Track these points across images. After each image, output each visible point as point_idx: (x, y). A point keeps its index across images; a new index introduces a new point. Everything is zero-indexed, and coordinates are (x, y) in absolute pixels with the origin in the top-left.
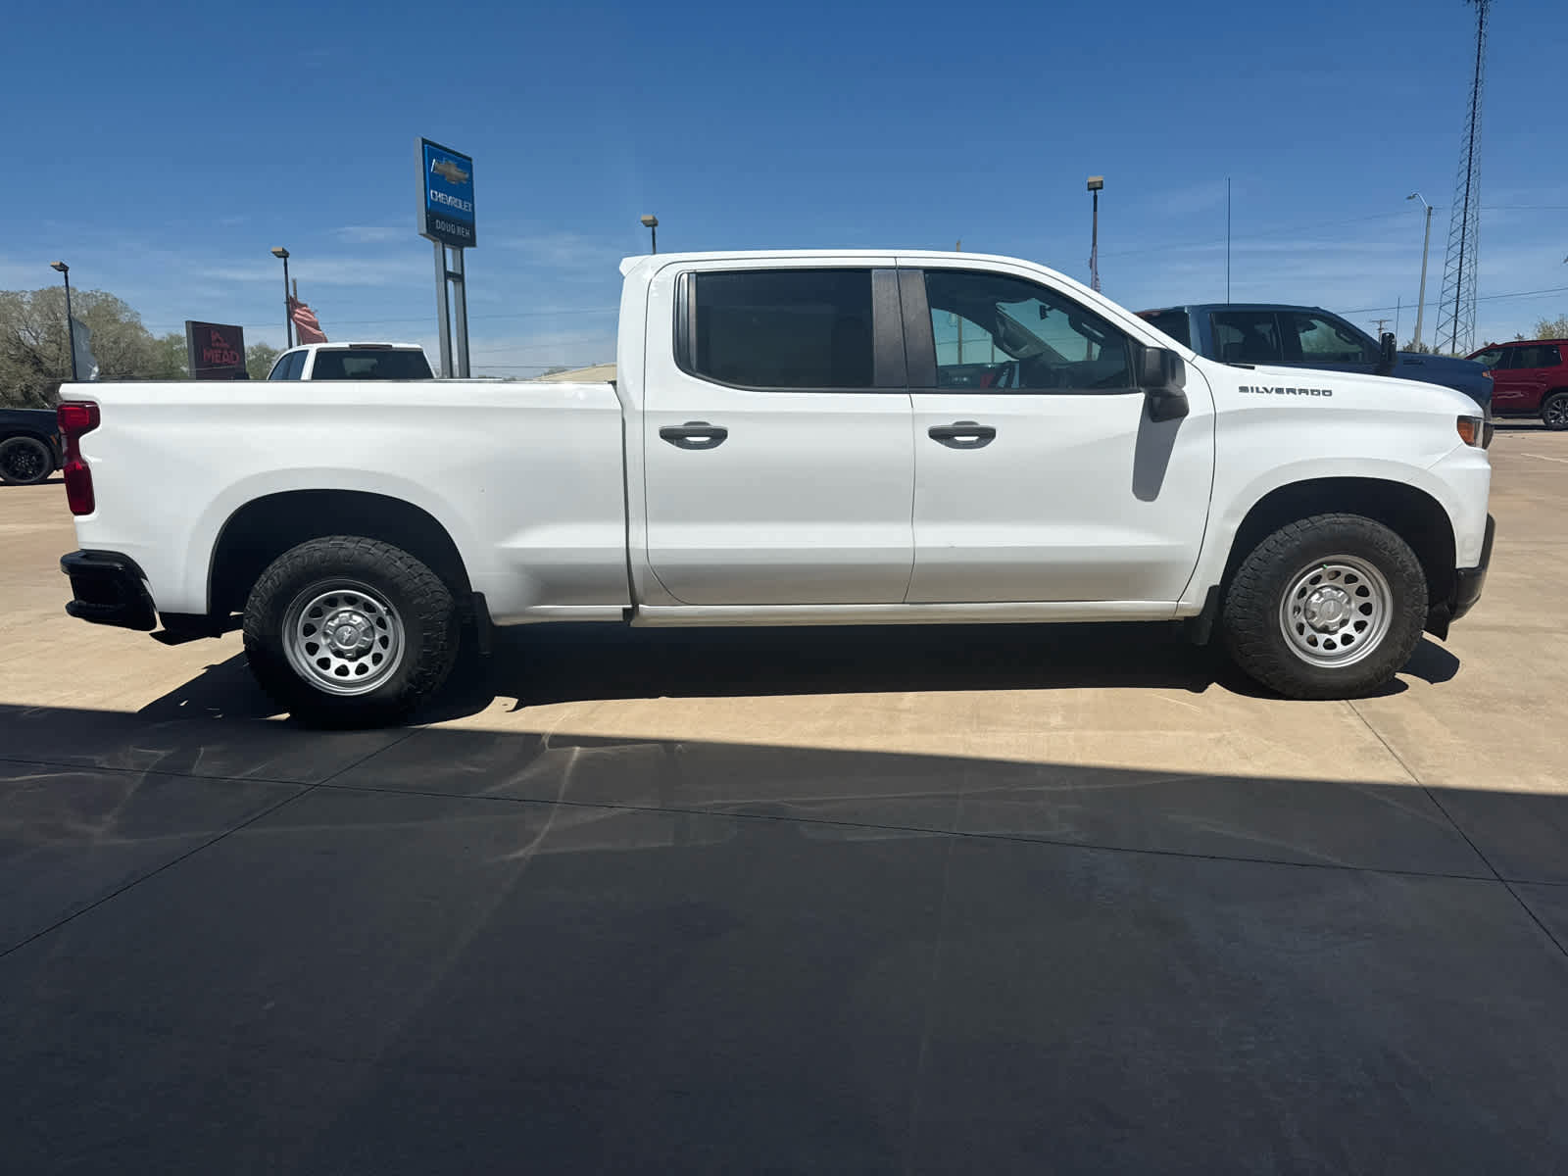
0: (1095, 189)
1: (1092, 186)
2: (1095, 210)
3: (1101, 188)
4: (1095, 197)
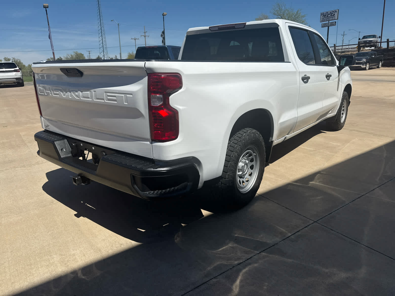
0: (46, 8)
1: (45, 7)
2: (47, 14)
3: (48, 8)
4: (46, 10)
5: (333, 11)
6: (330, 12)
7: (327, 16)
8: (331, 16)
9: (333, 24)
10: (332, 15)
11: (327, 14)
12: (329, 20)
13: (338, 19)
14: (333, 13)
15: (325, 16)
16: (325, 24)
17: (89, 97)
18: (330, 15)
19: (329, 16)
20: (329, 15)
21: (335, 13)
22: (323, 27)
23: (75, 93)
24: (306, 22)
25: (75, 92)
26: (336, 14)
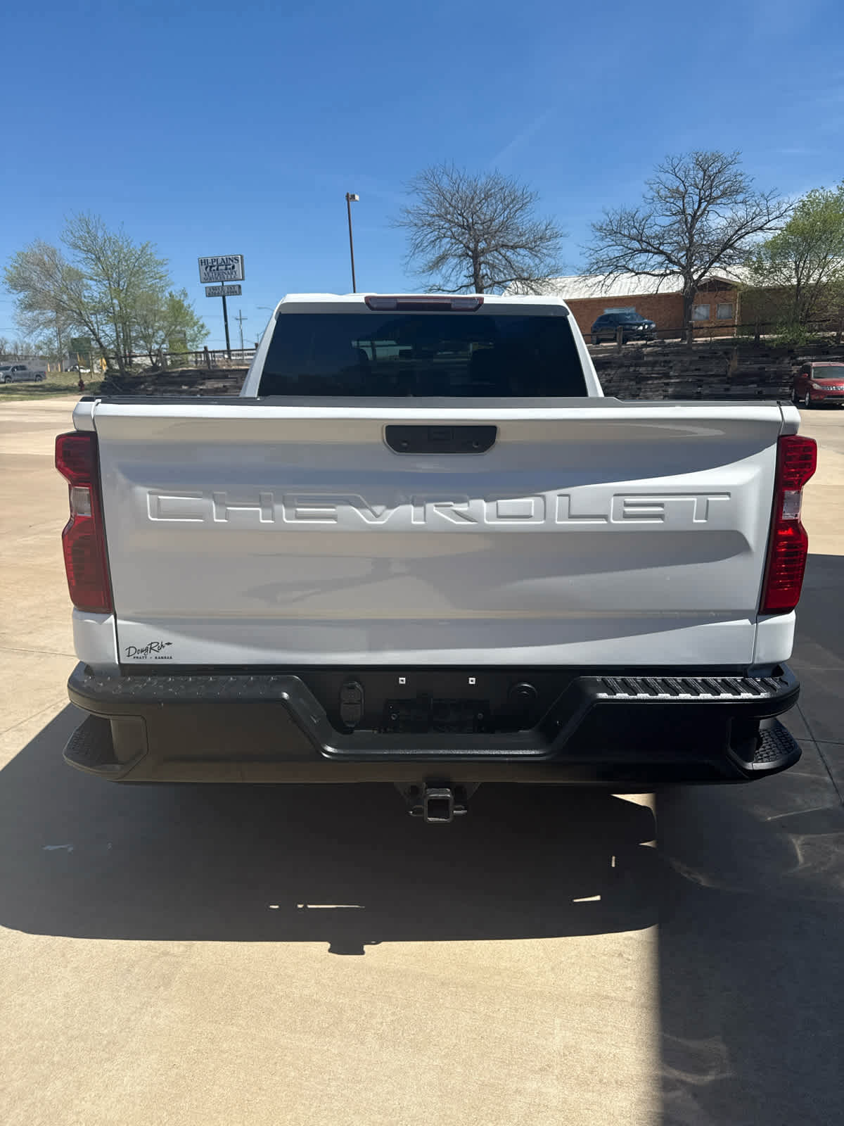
5: (230, 259)
6: (223, 259)
7: (215, 268)
8: (226, 269)
9: (236, 291)
10: (229, 267)
11: (215, 264)
12: (222, 279)
13: (243, 279)
14: (231, 262)
15: (211, 267)
16: (214, 288)
17: (533, 514)
18: (224, 267)
19: (221, 270)
20: (220, 268)
21: (236, 265)
22: (209, 295)
23: (451, 506)
24: (168, 279)
25: (451, 503)
26: (238, 267)
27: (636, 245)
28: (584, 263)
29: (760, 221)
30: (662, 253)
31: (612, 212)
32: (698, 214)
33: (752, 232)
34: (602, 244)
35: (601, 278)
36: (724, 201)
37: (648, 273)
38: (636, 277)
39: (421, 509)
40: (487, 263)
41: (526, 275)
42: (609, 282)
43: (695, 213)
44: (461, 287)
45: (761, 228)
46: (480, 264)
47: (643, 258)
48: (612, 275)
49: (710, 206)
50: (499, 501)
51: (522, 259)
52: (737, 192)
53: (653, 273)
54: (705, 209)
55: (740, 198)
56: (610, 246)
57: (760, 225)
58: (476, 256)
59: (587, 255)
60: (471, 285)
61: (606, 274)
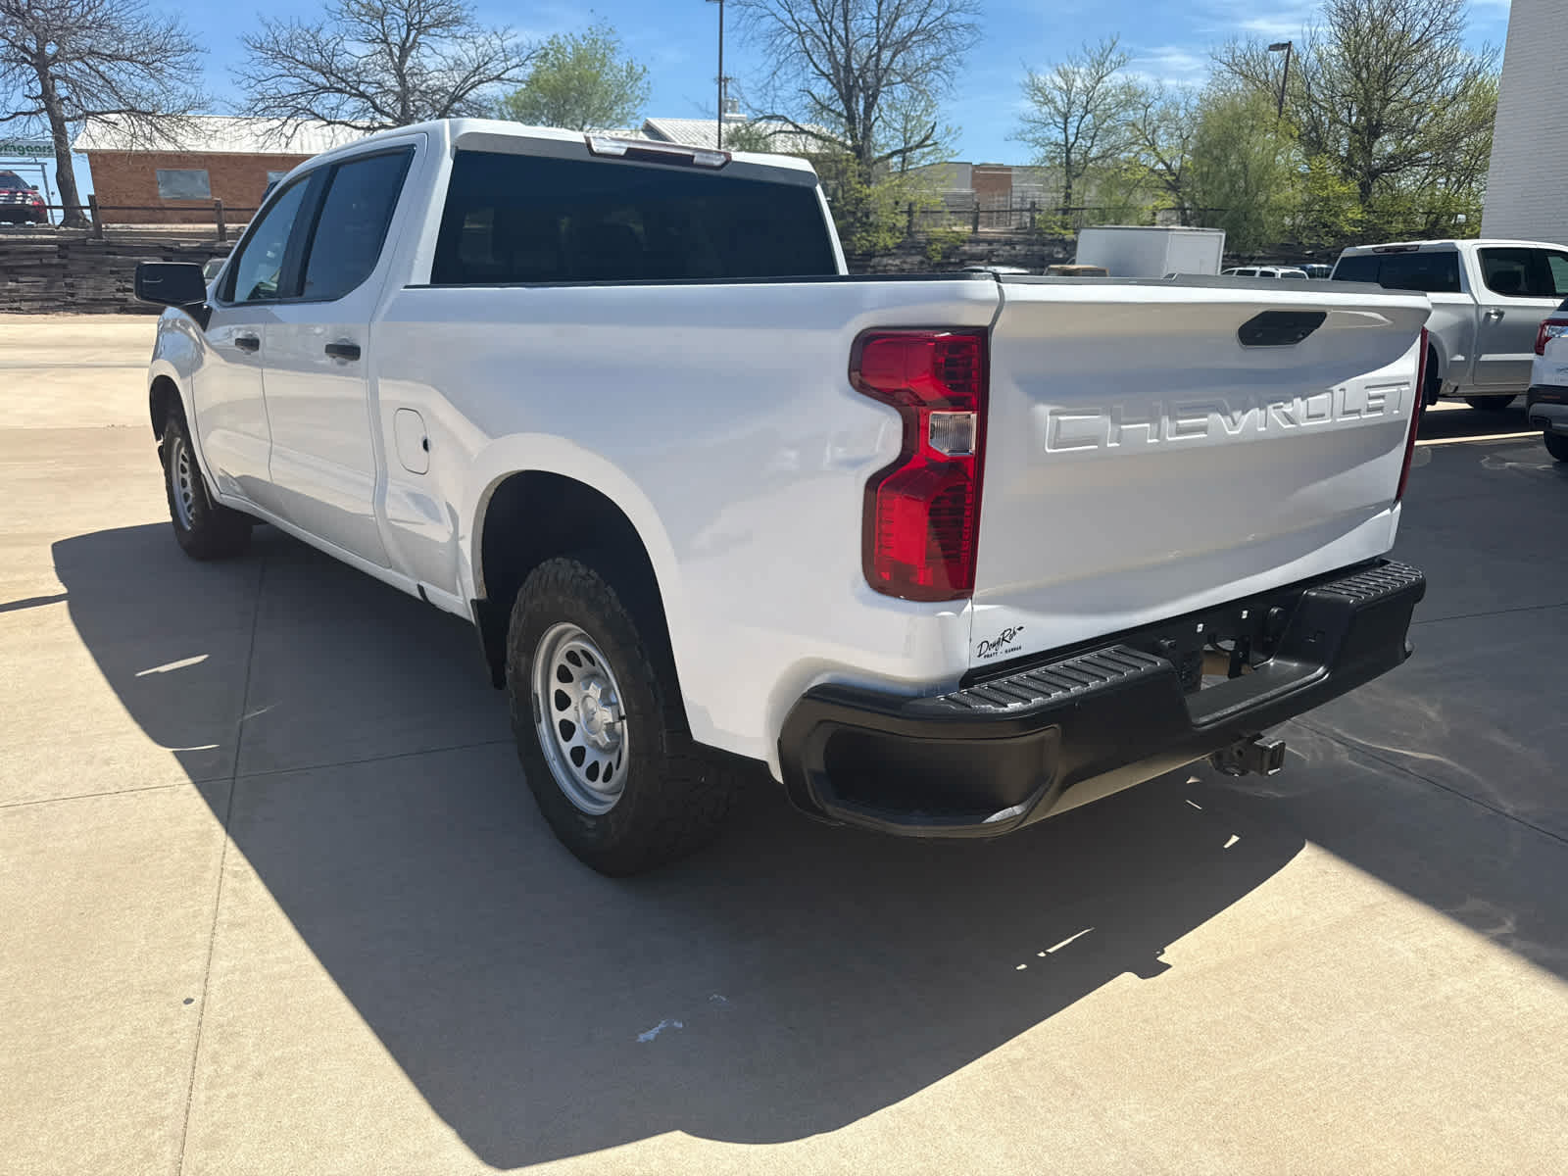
17: (1325, 412)
25: (1281, 404)
27: (321, 80)
28: (241, 98)
29: (495, 68)
30: (362, 95)
31: (274, 23)
32: (408, 45)
33: (487, 82)
34: (268, 71)
35: (276, 123)
36: (439, 31)
37: (346, 124)
38: (329, 128)
39: (1263, 412)
40: (65, 78)
41: (143, 106)
42: (288, 130)
43: (404, 44)
44: (16, 114)
45: (498, 78)
46: (53, 79)
47: (333, 99)
48: (290, 122)
49: (421, 37)
50: (1310, 399)
51: (130, 78)
52: (457, 21)
53: (353, 124)
54: (414, 41)
55: (462, 31)
56: (281, 76)
57: (495, 74)
58: (41, 63)
59: (244, 84)
60: (42, 110)
61: (284, 118)
